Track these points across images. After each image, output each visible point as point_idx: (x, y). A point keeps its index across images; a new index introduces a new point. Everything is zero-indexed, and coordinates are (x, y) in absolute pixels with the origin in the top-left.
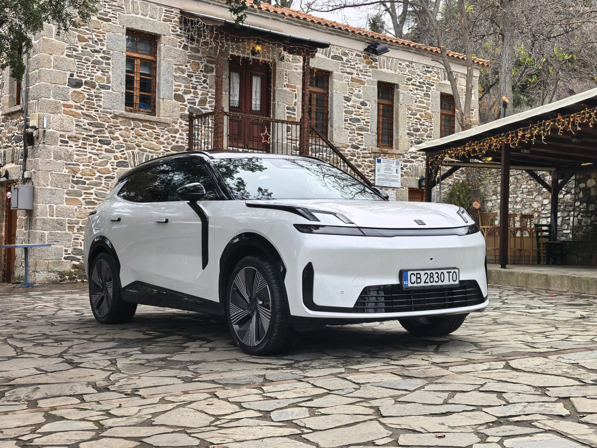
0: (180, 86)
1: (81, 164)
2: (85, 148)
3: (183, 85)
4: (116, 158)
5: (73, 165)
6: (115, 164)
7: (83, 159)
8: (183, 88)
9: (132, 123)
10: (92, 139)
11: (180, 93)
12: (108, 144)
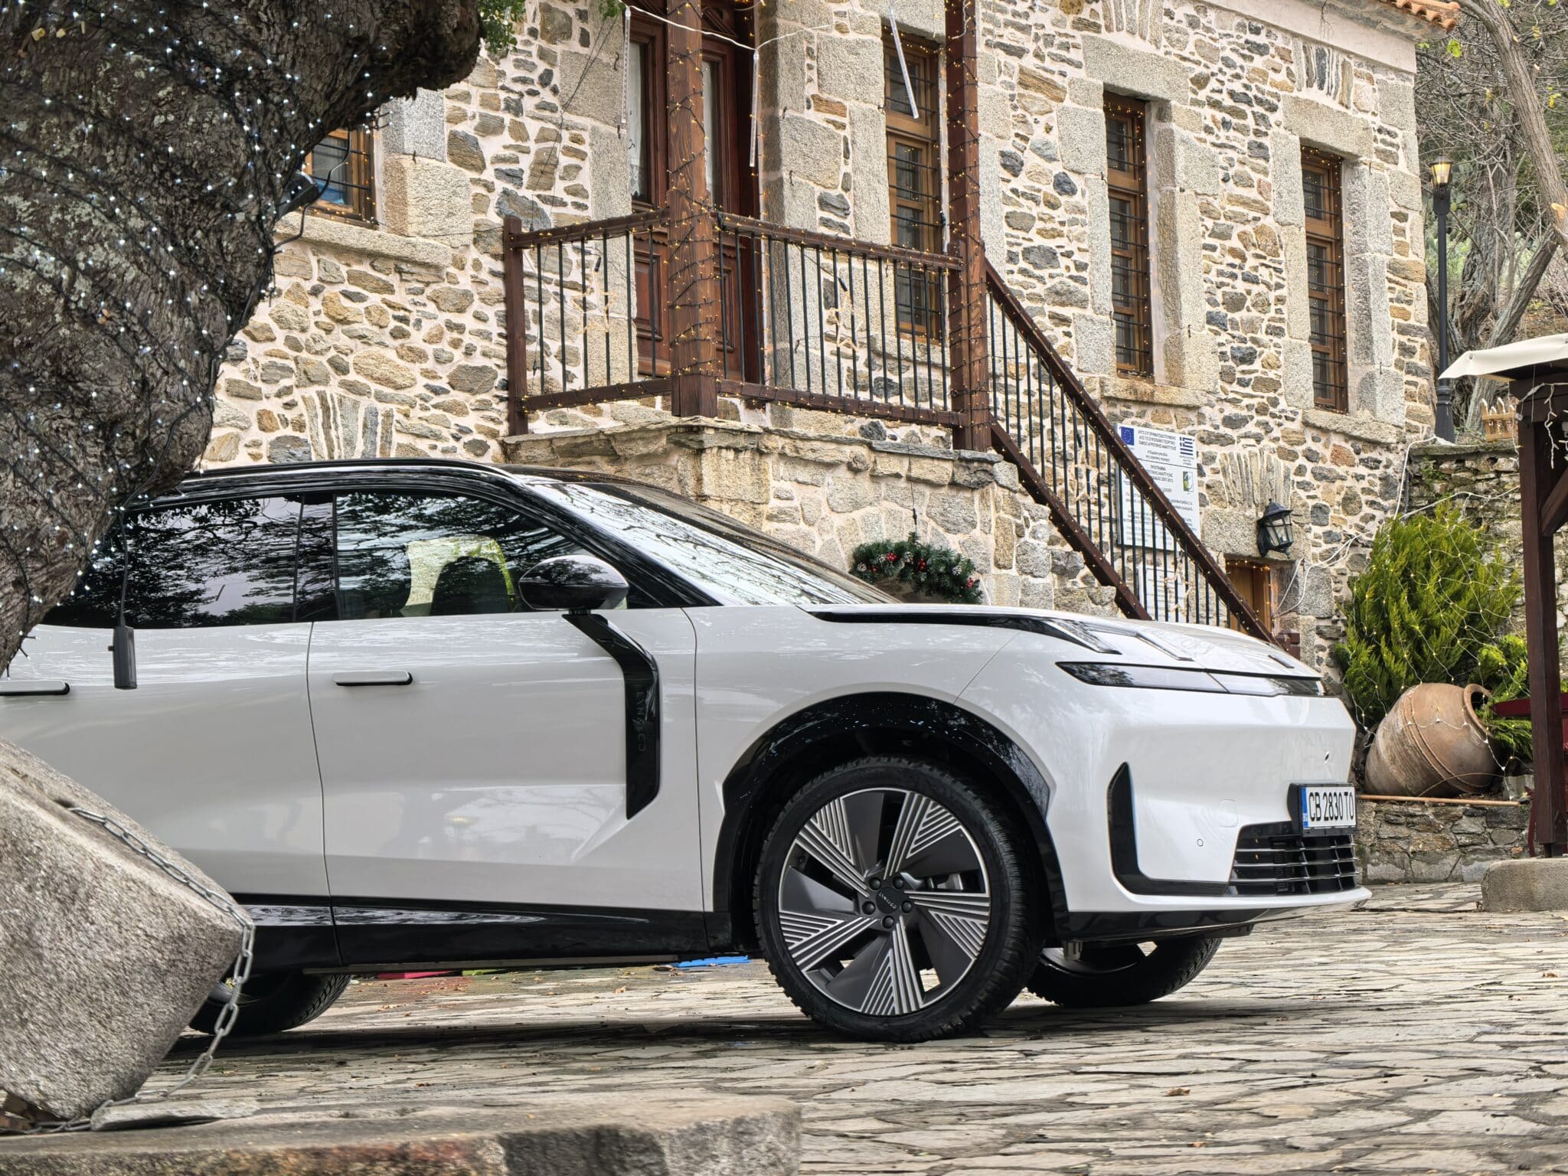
0: (466, 97)
4: (265, 421)
6: (265, 450)
8: (475, 106)
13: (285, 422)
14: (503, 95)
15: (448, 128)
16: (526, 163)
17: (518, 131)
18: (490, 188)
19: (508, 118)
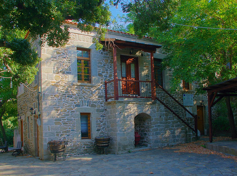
0: (101, 70)
1: (60, 107)
2: (62, 100)
3: (102, 69)
4: (75, 103)
5: (57, 107)
6: (75, 106)
7: (61, 104)
8: (102, 71)
9: (81, 87)
10: (64, 96)
11: (101, 73)
12: (71, 97)
13: (77, 103)
14: (105, 69)
15: (98, 73)
16: (108, 75)
17: (107, 72)
18: (103, 78)
19: (106, 71)
